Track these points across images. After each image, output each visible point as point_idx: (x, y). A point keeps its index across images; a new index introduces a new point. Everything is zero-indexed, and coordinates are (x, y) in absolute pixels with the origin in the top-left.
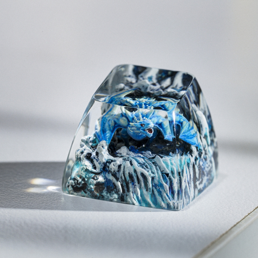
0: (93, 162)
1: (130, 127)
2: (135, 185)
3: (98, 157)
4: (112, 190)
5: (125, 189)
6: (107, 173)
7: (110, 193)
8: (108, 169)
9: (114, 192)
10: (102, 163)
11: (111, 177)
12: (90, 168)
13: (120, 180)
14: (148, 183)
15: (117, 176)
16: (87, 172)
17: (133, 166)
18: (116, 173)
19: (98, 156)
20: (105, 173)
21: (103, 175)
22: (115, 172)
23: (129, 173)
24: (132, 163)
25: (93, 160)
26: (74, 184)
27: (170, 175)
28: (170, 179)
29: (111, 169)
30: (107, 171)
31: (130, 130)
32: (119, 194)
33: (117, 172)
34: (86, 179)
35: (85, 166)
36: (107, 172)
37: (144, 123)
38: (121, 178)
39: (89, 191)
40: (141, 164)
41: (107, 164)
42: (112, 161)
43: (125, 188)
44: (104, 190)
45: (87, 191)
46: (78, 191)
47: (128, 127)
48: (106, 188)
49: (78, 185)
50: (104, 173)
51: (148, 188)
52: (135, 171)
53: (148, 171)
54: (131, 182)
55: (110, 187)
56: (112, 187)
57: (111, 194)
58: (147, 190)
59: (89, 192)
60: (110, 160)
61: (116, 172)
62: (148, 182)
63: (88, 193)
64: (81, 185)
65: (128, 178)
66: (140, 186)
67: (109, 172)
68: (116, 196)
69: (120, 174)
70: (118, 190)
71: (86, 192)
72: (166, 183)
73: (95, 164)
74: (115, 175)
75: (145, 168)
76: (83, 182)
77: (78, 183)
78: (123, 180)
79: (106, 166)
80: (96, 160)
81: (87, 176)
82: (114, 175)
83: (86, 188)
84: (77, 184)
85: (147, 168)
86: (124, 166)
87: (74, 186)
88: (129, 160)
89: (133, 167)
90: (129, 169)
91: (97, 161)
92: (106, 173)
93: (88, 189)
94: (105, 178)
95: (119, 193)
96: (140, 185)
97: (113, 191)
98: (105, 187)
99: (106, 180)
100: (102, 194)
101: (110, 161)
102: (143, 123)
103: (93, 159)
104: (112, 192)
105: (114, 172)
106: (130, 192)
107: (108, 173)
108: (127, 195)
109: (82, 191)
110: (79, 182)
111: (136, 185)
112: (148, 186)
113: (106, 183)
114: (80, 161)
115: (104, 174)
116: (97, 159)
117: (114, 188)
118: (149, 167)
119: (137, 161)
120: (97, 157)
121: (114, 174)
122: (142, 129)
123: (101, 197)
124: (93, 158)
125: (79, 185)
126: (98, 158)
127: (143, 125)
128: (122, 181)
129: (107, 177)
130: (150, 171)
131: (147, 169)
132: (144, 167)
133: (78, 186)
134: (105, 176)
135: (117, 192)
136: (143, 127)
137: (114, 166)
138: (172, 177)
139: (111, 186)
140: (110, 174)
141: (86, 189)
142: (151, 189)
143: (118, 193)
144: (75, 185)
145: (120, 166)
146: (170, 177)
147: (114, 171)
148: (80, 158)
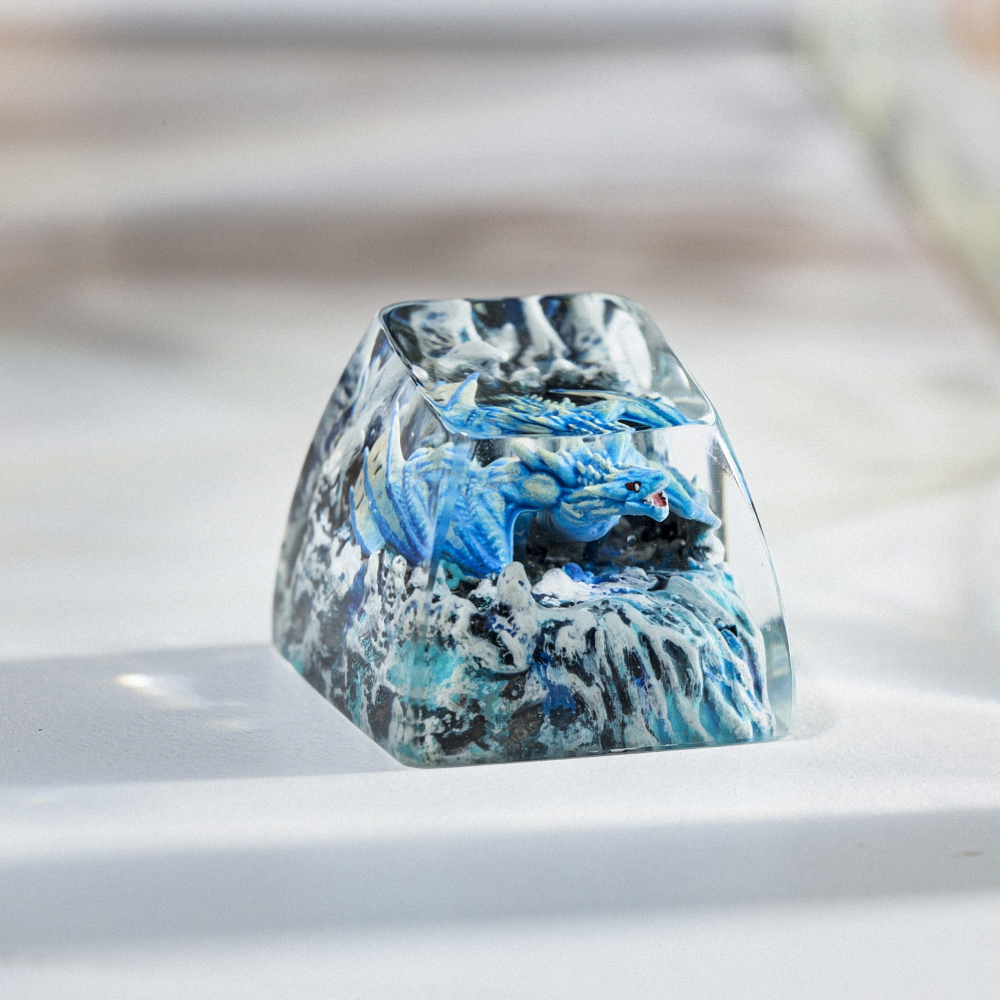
0: (500, 639)
1: (568, 502)
2: (646, 685)
3: (513, 622)
4: (572, 720)
5: (617, 704)
6: (549, 667)
7: (564, 729)
8: (549, 653)
9: (578, 724)
10: (530, 637)
11: (564, 678)
12: (493, 663)
13: (598, 679)
14: (690, 670)
15: (587, 668)
16: (483, 677)
17: (631, 624)
18: (581, 661)
19: (512, 619)
20: (541, 668)
21: (537, 676)
22: (579, 658)
23: (625, 651)
24: (627, 616)
25: (496, 634)
26: (441, 730)
27: (740, 628)
28: (745, 641)
29: (564, 650)
30: (546, 660)
31: (572, 512)
32: (597, 728)
33: (586, 657)
34: (482, 704)
35: (475, 658)
36: (546, 662)
37: (638, 479)
38: (602, 671)
39: (496, 740)
40: (650, 613)
41: (546, 636)
42: (559, 625)
43: (614, 704)
44: (544, 725)
45: (489, 742)
46: (457, 747)
47: (563, 504)
48: (547, 719)
49: (457, 727)
50: (539, 670)
51: (693, 684)
52: (644, 639)
53: (682, 631)
54: (632, 680)
55: (565, 710)
56: (570, 710)
57: (569, 732)
58: (688, 694)
59: (497, 744)
60: (550, 621)
61: (581, 656)
62: (691, 668)
63: (493, 748)
64: (466, 727)
65: (623, 669)
66: (667, 683)
67: (557, 661)
68: (586, 735)
69: (598, 662)
70: (591, 715)
71: (485, 747)
72: (740, 656)
73: (505, 647)
74: (578, 668)
75: (668, 622)
76: (472, 716)
77: (456, 721)
78: (608, 678)
79: (542, 644)
80: (509, 631)
81: (485, 692)
82: (576, 667)
83: (484, 733)
84: (452, 727)
85: (674, 621)
86: (605, 632)
87: (442, 734)
88: (612, 608)
89: (635, 628)
90: (621, 638)
91: (513, 635)
92: (545, 668)
93: (492, 733)
94: (548, 684)
95: (595, 723)
96: (664, 682)
97: (573, 722)
98: (543, 716)
99: (547, 691)
100: (540, 740)
101: (553, 625)
102: (633, 479)
103: (497, 630)
104: (571, 725)
105: (574, 657)
106: (634, 713)
107: (554, 666)
108: (624, 725)
109: (473, 745)
110: (458, 718)
111: (650, 686)
112: (690, 680)
113: (548, 699)
114: (450, 649)
115: (540, 674)
116: (511, 628)
117: (577, 711)
118: (678, 618)
119: (637, 607)
120: (510, 621)
121: (576, 665)
122: (634, 500)
123: (537, 752)
124: (496, 628)
125: (460, 726)
126: (514, 625)
127: (637, 486)
128: (604, 684)
129: (552, 680)
130: (687, 629)
131: (675, 625)
132: (665, 620)
133: (458, 730)
134: (545, 679)
135: (588, 722)
136: (637, 492)
137: (573, 638)
138: (746, 634)
139: (565, 707)
140: (563, 669)
141: (487, 736)
142: (702, 687)
143: (591, 724)
144: (445, 732)
145: (591, 635)
146: (741, 635)
147: (576, 655)
148: (450, 636)
